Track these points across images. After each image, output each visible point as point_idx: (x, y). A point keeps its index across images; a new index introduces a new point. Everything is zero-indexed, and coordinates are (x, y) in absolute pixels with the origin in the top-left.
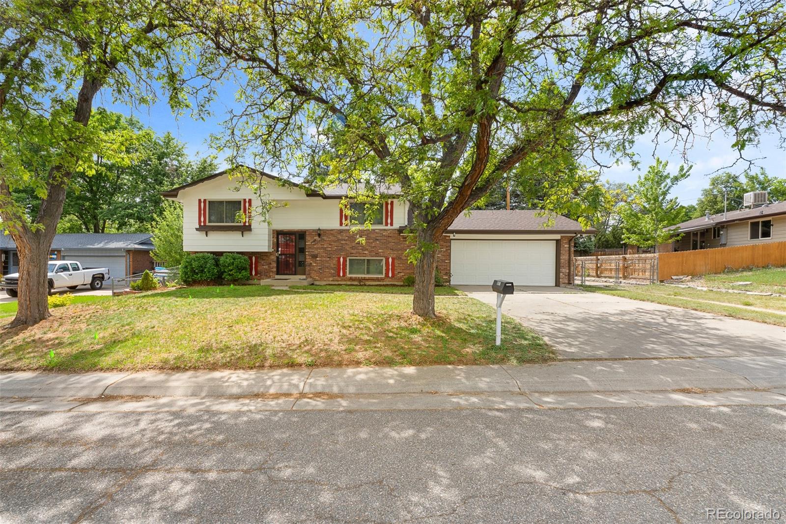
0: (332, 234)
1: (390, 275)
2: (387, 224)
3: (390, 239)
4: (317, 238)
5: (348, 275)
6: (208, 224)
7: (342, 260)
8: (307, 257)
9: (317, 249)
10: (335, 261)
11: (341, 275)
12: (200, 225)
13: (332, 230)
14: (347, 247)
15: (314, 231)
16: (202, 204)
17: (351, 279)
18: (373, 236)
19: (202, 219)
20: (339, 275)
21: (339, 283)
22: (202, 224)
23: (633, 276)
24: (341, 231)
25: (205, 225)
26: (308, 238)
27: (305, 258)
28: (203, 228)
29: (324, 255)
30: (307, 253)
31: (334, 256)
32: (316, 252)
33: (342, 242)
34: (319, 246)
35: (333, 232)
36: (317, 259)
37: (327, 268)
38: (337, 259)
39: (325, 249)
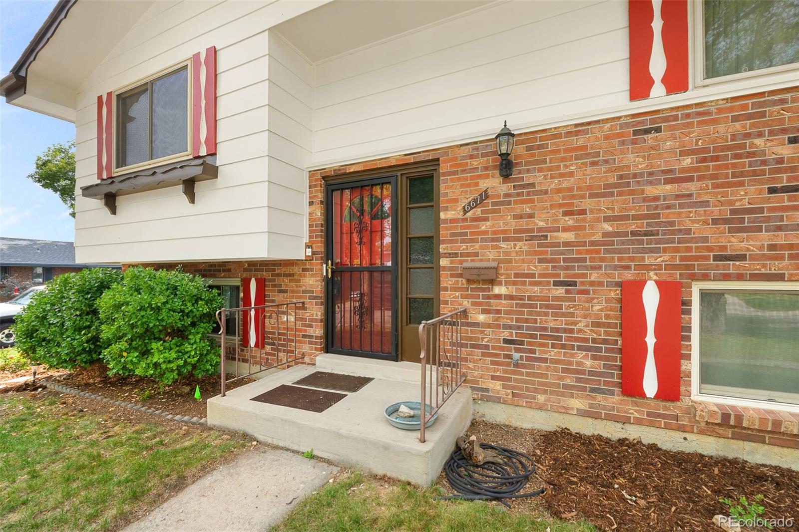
0: (582, 153)
4: (494, 183)
5: (706, 398)
7: (651, 297)
8: (447, 281)
9: (496, 237)
10: (606, 305)
11: (650, 384)
13: (580, 129)
14: (691, 221)
15: (479, 147)
20: (632, 389)
24: (642, 127)
26: (447, 187)
27: (438, 289)
29: (537, 268)
30: (444, 262)
31: (594, 276)
32: (490, 256)
33: (651, 191)
34: (507, 222)
35: (581, 141)
36: (497, 290)
37: (555, 338)
38: (615, 293)
39: (540, 236)
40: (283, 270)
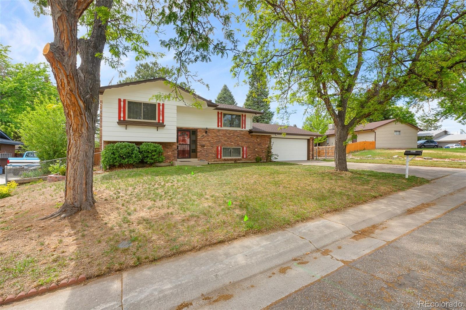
0: (214, 132)
1: (245, 157)
2: (242, 128)
3: (245, 136)
4: (204, 134)
5: (223, 158)
6: (127, 119)
7: (219, 148)
8: (198, 146)
9: (204, 141)
10: (215, 149)
12: (119, 119)
13: (213, 129)
14: (222, 141)
15: (203, 129)
16: (122, 103)
17: (225, 160)
18: (236, 134)
19: (122, 115)
20: (218, 158)
21: (218, 162)
22: (122, 119)
24: (219, 130)
25: (124, 120)
26: (199, 134)
28: (122, 122)
29: (209, 145)
30: (198, 144)
31: (214, 146)
32: (204, 143)
33: (219, 137)
34: (206, 139)
35: (213, 131)
36: (205, 148)
37: (211, 153)
38: (216, 148)
39: (209, 141)
40: (168, 144)
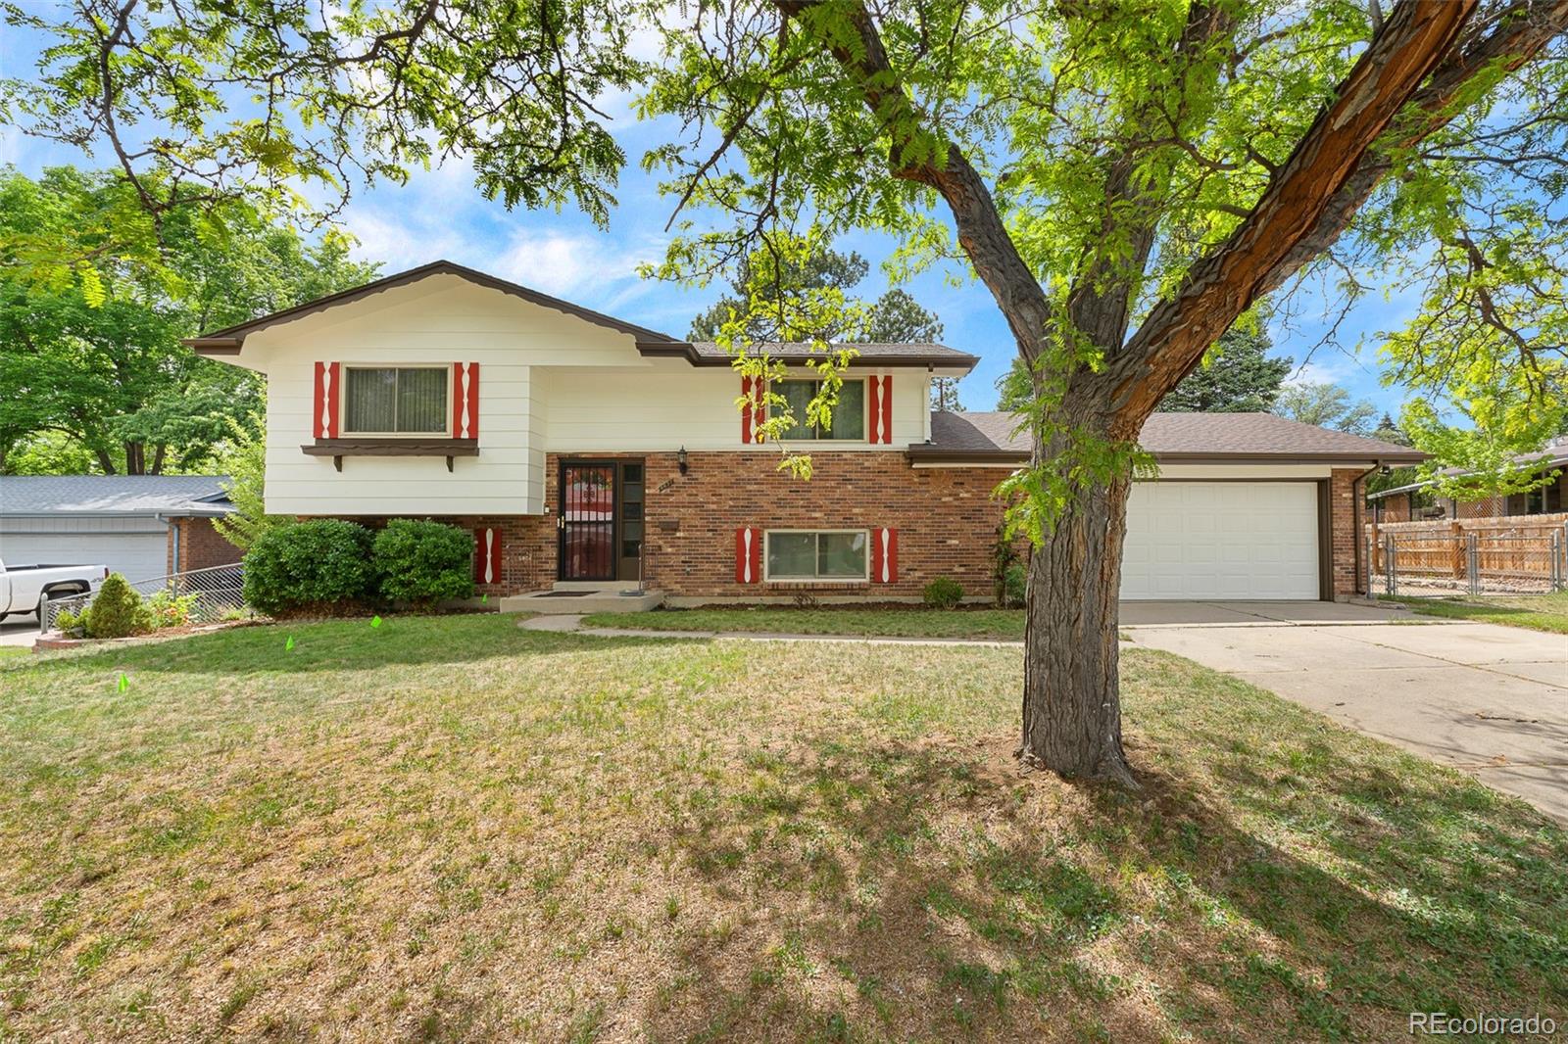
0: (720, 466)
1: (886, 577)
2: (874, 439)
3: (883, 479)
4: (676, 475)
5: (768, 579)
6: (342, 434)
7: (748, 536)
8: (649, 530)
9: (677, 506)
10: (729, 540)
11: (747, 577)
12: (319, 438)
13: (719, 454)
14: (763, 502)
15: (668, 455)
16: (327, 378)
17: (775, 589)
18: (836, 470)
19: (326, 421)
20: (740, 580)
21: (742, 600)
22: (326, 435)
23: (1485, 570)
24: (746, 458)
25: (334, 438)
26: (650, 475)
27: (643, 534)
28: (331, 448)
29: (697, 523)
30: (647, 519)
31: (725, 526)
32: (675, 515)
33: (749, 487)
34: (684, 497)
35: (719, 460)
36: (678, 534)
37: (707, 558)
38: (734, 535)
39: (700, 506)
